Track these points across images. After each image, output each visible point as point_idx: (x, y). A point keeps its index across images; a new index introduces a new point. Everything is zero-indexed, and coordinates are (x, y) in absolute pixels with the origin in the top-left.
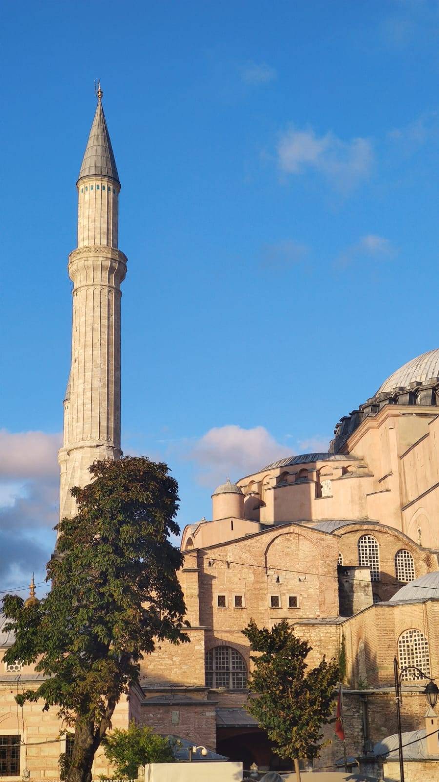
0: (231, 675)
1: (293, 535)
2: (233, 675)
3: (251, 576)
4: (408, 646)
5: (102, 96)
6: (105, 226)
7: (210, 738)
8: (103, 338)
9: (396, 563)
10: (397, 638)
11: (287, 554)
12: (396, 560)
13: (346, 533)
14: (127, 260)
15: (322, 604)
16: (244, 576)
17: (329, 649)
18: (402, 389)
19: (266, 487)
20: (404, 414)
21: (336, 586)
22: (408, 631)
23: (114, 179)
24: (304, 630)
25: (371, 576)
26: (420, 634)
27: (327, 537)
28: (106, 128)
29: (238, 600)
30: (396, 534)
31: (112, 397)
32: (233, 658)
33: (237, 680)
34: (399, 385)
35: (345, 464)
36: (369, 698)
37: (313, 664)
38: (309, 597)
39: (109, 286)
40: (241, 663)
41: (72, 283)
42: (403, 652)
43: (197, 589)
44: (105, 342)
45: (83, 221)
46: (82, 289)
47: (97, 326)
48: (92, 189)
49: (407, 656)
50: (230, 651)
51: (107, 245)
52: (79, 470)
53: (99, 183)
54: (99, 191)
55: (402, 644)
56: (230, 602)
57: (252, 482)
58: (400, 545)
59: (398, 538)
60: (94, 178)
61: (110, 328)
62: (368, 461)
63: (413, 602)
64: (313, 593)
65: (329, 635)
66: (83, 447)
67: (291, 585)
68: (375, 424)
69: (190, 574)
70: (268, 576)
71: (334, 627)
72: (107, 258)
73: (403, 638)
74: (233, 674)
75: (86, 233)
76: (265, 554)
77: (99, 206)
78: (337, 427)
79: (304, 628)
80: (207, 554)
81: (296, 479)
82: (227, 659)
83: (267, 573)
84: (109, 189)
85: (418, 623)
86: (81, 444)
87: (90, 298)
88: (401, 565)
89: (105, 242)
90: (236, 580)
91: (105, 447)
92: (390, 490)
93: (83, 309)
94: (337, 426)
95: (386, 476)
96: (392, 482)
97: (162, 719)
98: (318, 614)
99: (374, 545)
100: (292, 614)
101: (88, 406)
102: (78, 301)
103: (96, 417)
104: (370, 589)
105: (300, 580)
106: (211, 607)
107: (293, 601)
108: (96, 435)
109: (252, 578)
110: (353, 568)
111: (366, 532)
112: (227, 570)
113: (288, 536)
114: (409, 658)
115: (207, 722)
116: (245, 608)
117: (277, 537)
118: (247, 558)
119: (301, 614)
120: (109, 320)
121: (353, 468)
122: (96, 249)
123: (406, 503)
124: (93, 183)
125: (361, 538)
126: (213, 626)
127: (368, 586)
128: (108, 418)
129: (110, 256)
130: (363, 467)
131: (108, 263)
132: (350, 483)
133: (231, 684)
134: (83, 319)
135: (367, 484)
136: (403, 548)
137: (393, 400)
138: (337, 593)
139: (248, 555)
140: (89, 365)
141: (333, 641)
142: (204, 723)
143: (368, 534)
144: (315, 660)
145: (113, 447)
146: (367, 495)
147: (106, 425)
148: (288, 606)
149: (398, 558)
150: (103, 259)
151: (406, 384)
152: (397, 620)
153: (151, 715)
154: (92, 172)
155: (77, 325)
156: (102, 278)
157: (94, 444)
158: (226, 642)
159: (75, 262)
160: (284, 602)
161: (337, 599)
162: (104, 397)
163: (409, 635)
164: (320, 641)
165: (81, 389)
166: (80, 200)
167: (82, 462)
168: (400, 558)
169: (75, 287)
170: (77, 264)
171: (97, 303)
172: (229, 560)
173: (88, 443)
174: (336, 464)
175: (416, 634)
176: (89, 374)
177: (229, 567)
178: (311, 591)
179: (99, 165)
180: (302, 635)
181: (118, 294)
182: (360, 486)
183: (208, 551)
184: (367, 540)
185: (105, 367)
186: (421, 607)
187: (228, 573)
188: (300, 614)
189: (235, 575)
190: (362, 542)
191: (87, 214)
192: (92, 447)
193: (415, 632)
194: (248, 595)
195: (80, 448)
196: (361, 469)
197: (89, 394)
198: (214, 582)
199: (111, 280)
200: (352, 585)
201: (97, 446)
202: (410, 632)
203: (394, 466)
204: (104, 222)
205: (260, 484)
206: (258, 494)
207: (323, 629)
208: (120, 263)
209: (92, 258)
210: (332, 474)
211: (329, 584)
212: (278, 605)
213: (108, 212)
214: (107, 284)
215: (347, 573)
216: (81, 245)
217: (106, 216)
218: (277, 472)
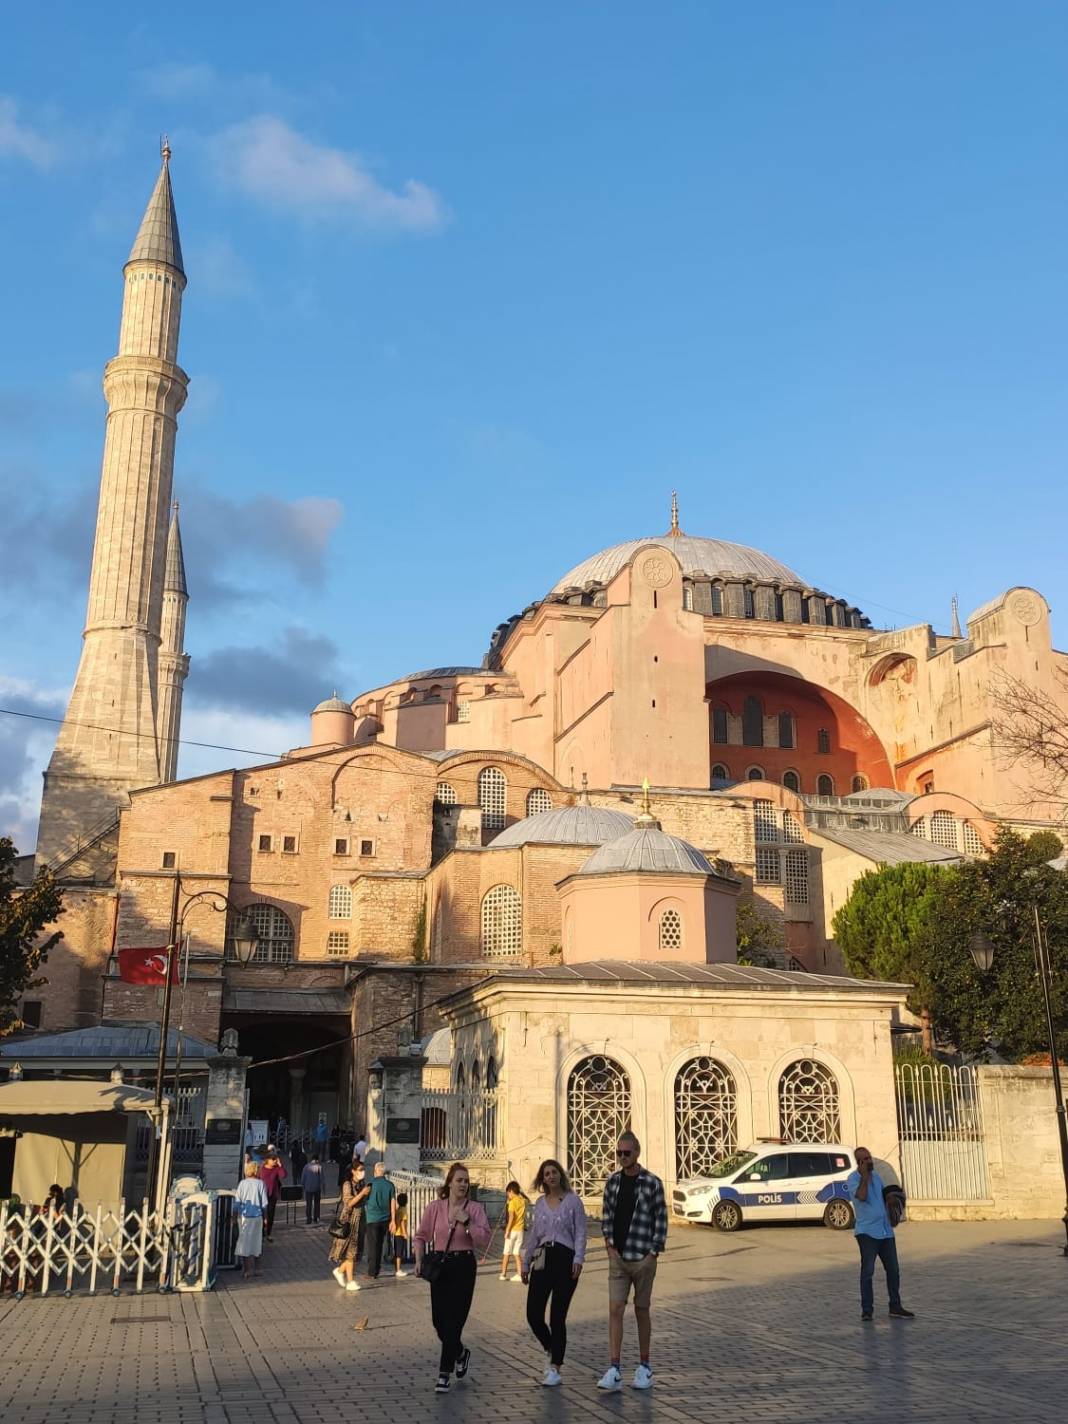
0: (271, 943)
1: (375, 758)
2: (274, 944)
3: (312, 810)
4: (496, 908)
5: (169, 157)
6: (157, 330)
7: (210, 1027)
8: (143, 482)
9: (528, 806)
10: (481, 897)
11: (364, 784)
12: (528, 802)
13: (463, 764)
14: (189, 381)
15: (407, 854)
16: (300, 810)
17: (405, 912)
18: (575, 589)
19: (387, 708)
20: (567, 618)
21: (430, 829)
22: (497, 887)
23: (175, 267)
24: (372, 886)
25: (484, 820)
26: (512, 892)
27: (422, 763)
28: (171, 199)
29: (289, 843)
30: (530, 767)
31: (150, 564)
32: (276, 921)
33: (280, 950)
34: (573, 585)
35: (491, 681)
36: (427, 978)
37: (380, 931)
38: (390, 842)
39: (156, 413)
40: (286, 927)
41: (106, 406)
42: (488, 917)
43: (228, 824)
44: (144, 487)
45: (127, 322)
46: (118, 413)
47: (135, 465)
48: (143, 278)
49: (492, 922)
50: (272, 911)
51: (159, 356)
52: (94, 661)
53: (153, 271)
54: (153, 281)
55: (488, 905)
56: (278, 844)
57: (371, 701)
58: (535, 783)
59: (533, 772)
60: (145, 264)
61: (154, 469)
62: (519, 678)
63: (506, 849)
64: (396, 838)
65: (406, 894)
66: (102, 629)
67: (366, 825)
68: (531, 630)
69: (219, 803)
70: (334, 812)
71: (415, 882)
72: (155, 372)
73: (490, 897)
74: (274, 942)
75: (130, 339)
76: (333, 782)
77: (150, 302)
78: (493, 638)
79: (373, 882)
80: (249, 777)
81: (426, 699)
82: (267, 921)
83: (333, 807)
84: (167, 280)
85: (511, 876)
86: (100, 624)
87: (128, 426)
88: (534, 808)
89: (155, 352)
90: (287, 814)
91: (134, 629)
92: (541, 716)
93: (118, 441)
94: (494, 636)
95: (538, 697)
96: (545, 705)
97: (143, 999)
98: (400, 865)
99: (501, 780)
100: (363, 864)
101: (114, 574)
102: (113, 429)
103: (123, 588)
104: (479, 836)
105: (380, 819)
106: (250, 850)
107: (366, 847)
108: (121, 613)
109: (312, 814)
110: (459, 807)
111: (490, 763)
112: (276, 801)
113: (367, 759)
114: (495, 925)
115: (208, 1005)
116: (298, 854)
117: (353, 759)
118: (307, 785)
119: (378, 865)
120: (152, 457)
121: (500, 684)
122: (141, 360)
123: (560, 731)
124: (144, 270)
125: (484, 770)
126: (250, 877)
127: (476, 831)
128: (141, 591)
129: (159, 370)
130: (513, 685)
131: (156, 380)
132: (493, 704)
133: (270, 956)
134: (116, 454)
135: (515, 707)
136: (539, 786)
137: (562, 601)
138: (430, 838)
139: (308, 781)
140: (119, 517)
141: (413, 901)
142: (204, 1006)
143: (492, 767)
144: (384, 926)
145: (146, 632)
146: (514, 721)
147: (137, 600)
148: (360, 852)
149: (531, 800)
150: (149, 374)
151: (581, 584)
152: (483, 871)
153: (128, 993)
154: (145, 255)
155: (108, 463)
156: (146, 400)
157: (118, 625)
158: (268, 898)
159: (111, 376)
160: (354, 848)
161: (429, 846)
162: (138, 562)
163: (498, 893)
164: (394, 900)
165: (106, 550)
166: (127, 293)
167: (99, 650)
168: (534, 800)
169: (111, 410)
170: (114, 378)
171: (137, 434)
172: (281, 787)
173: (110, 624)
174: (479, 681)
175: (508, 891)
176: (118, 530)
177: (279, 797)
178: (394, 835)
179: (155, 247)
180: (369, 891)
181: (171, 426)
182: (505, 710)
183: (251, 774)
184: (492, 774)
185: (142, 521)
186: (516, 854)
187: (279, 805)
188: (375, 864)
189: (287, 809)
190: (485, 777)
191: (133, 312)
192: (113, 628)
193: (506, 888)
194: (303, 836)
195: (98, 629)
196: (510, 689)
197: (116, 557)
198: (257, 816)
199: (160, 404)
200: (454, 830)
201: (123, 628)
202: (500, 890)
203: (548, 683)
204: (156, 324)
205: (381, 703)
206: (376, 716)
207: (399, 884)
208: (174, 381)
209: (134, 372)
210: (471, 694)
211: (420, 826)
212: (345, 851)
213: (163, 312)
214: (154, 408)
215: (448, 812)
216: (122, 353)
217: (160, 316)
218: (405, 688)
